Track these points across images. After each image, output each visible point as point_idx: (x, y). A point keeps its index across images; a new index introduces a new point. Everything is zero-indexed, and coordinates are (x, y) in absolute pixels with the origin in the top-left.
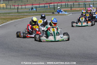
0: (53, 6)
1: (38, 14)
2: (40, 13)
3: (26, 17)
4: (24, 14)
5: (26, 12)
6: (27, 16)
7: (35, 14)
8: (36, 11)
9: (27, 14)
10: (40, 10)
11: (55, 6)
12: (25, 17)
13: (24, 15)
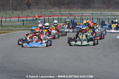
0: (44, 20)
1: (25, 29)
2: (27, 28)
3: (11, 32)
4: (8, 28)
5: (12, 26)
6: (12, 30)
7: (22, 28)
8: (23, 25)
9: (12, 28)
10: (28, 24)
11: (46, 20)
12: (9, 31)
13: (9, 30)
